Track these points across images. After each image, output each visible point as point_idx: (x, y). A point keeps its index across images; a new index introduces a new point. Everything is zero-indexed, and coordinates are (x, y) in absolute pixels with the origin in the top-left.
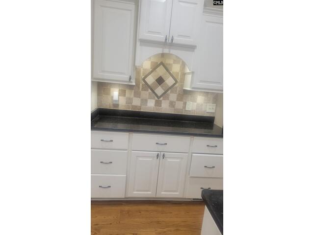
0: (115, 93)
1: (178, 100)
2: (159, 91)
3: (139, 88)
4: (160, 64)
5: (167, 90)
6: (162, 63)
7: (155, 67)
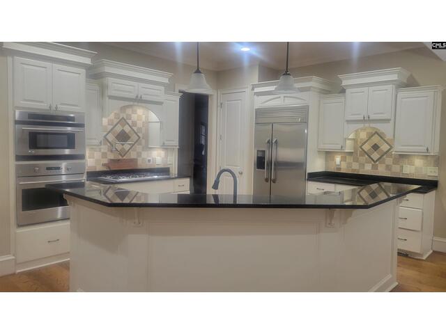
0: (338, 159)
1: (393, 163)
2: (375, 156)
3: (357, 154)
4: (374, 134)
5: (382, 156)
6: (376, 133)
7: (371, 136)
